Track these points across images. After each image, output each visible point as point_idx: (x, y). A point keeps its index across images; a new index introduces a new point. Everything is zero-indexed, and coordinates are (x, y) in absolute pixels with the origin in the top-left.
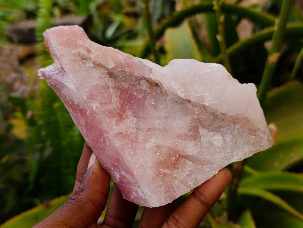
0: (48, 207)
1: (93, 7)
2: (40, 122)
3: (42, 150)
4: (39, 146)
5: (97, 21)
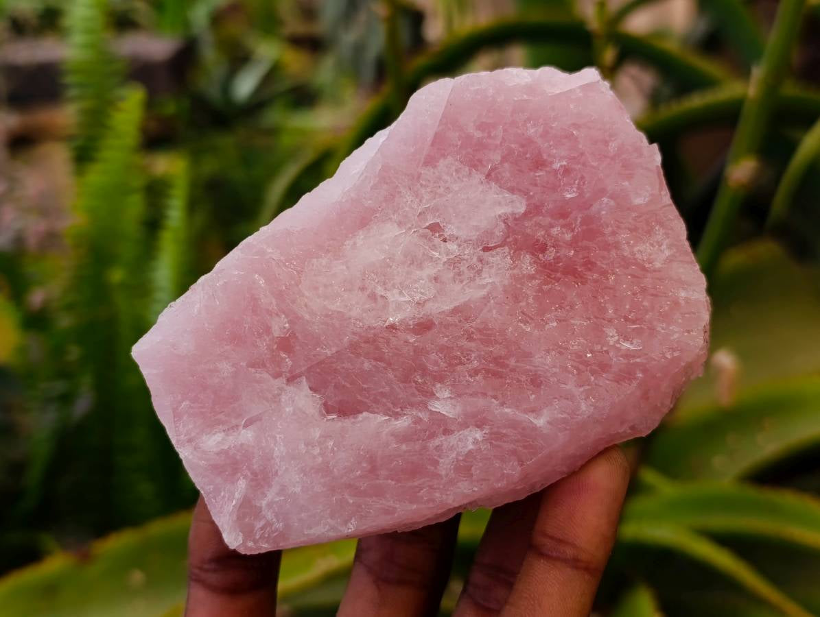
0: (85, 558)
1: (200, 15)
2: (65, 322)
3: (66, 399)
4: (60, 386)
5: (210, 55)
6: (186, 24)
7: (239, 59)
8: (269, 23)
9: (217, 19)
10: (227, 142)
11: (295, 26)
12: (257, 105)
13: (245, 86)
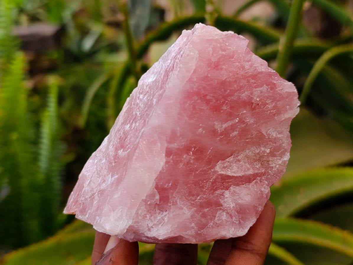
1: (67, 15)
5: (72, 32)
6: (61, 19)
7: (84, 32)
8: (97, 16)
9: (75, 16)
10: (80, 69)
11: (108, 17)
12: (93, 52)
13: (88, 44)
